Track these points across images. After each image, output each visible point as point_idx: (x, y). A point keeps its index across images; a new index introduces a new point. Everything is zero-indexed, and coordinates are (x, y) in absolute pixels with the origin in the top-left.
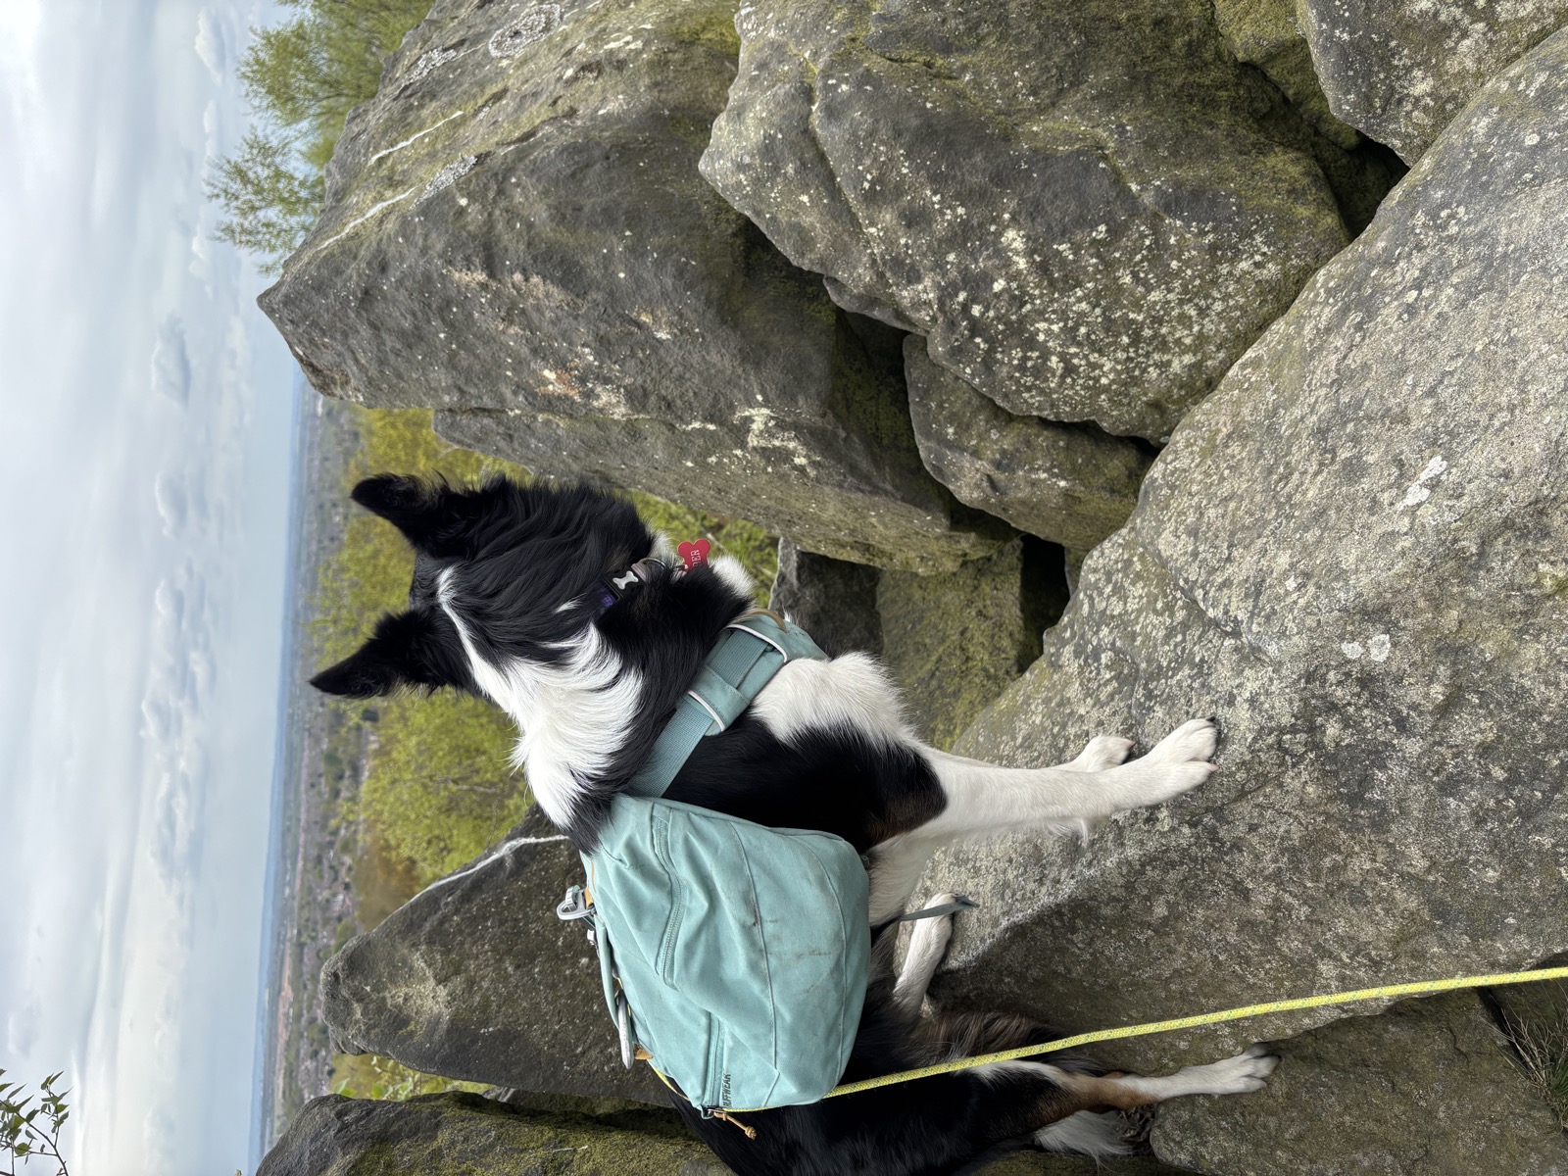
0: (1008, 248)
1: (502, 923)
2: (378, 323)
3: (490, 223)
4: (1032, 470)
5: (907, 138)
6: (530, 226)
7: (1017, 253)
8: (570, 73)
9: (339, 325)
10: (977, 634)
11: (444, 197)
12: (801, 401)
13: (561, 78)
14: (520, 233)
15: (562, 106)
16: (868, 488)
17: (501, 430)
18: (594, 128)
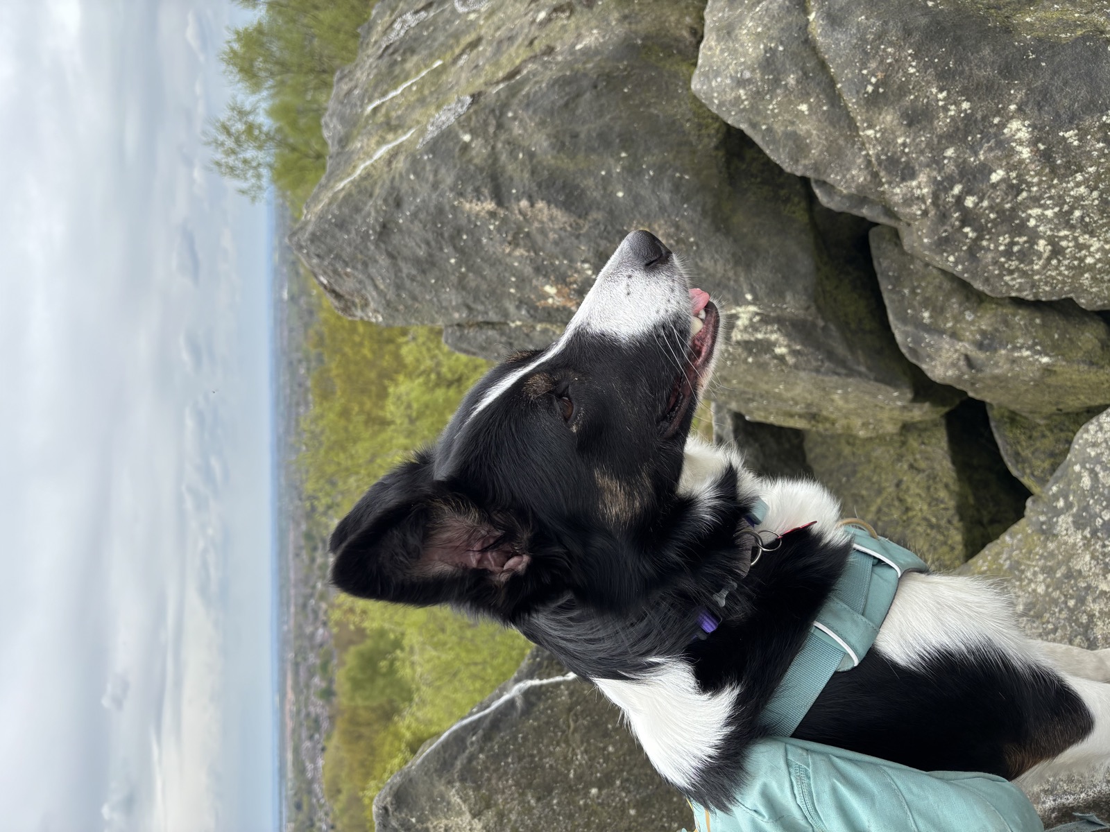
0: (1011, 138)
1: (520, 759)
2: (395, 253)
3: (494, 155)
4: (1015, 348)
5: (917, 36)
6: (531, 155)
7: (1021, 143)
8: (542, 15)
9: (359, 256)
10: (913, 486)
11: (447, 135)
12: (789, 297)
13: (533, 21)
14: (523, 163)
15: (539, 46)
16: (843, 371)
17: (504, 339)
18: (576, 61)
